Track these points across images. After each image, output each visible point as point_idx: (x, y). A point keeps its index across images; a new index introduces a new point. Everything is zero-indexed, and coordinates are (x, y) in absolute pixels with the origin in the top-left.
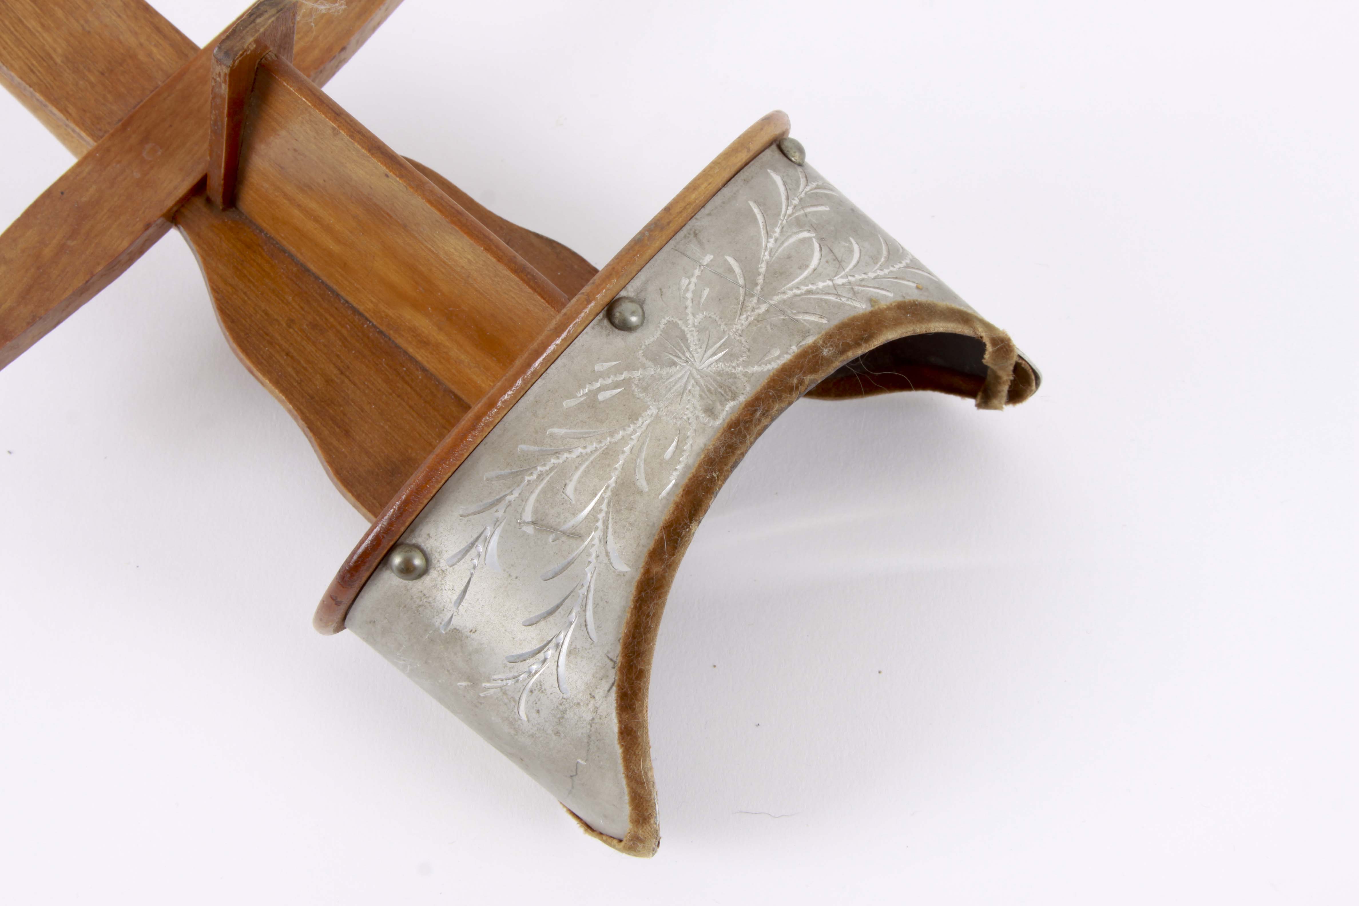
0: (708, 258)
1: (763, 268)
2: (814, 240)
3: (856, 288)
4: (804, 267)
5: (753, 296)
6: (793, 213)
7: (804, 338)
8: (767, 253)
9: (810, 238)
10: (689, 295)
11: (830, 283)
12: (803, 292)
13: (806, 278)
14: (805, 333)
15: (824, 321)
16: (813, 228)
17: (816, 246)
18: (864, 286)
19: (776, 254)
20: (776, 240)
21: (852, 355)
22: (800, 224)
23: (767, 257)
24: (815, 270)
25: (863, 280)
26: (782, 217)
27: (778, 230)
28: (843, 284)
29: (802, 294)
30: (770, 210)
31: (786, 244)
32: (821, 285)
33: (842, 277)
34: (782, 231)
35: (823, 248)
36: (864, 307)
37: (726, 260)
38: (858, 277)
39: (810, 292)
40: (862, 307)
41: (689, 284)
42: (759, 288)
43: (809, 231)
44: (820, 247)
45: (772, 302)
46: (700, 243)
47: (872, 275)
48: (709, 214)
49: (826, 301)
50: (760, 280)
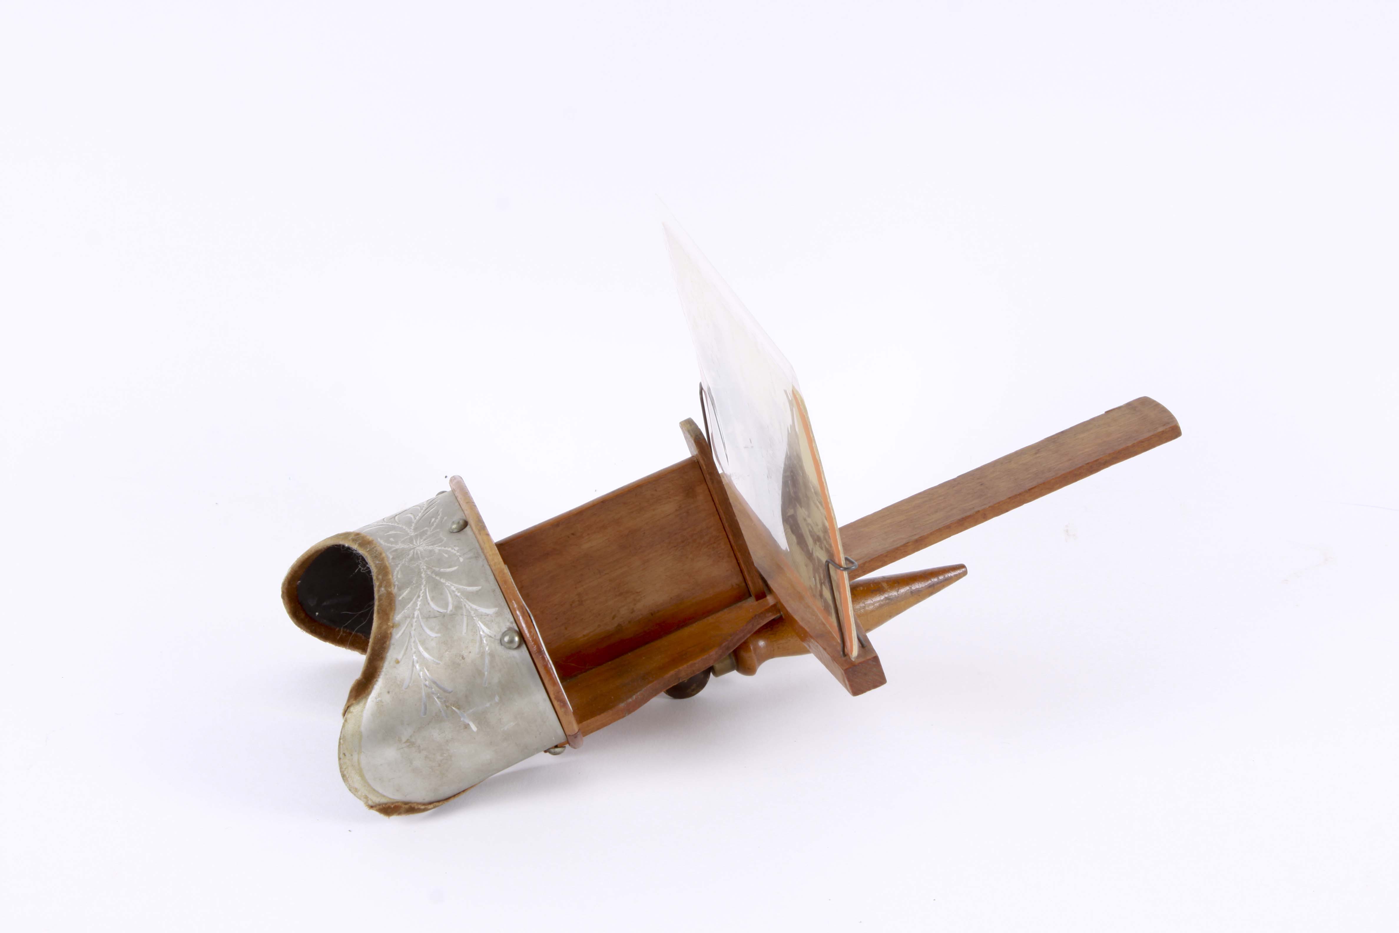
0: (461, 560)
1: (443, 581)
2: (446, 611)
3: (409, 620)
4: (433, 598)
5: (432, 573)
6: (465, 607)
7: (398, 588)
8: (449, 584)
9: (447, 609)
10: (450, 549)
11: (418, 608)
12: (420, 594)
13: (426, 598)
14: (400, 589)
15: (400, 598)
16: (453, 615)
17: (441, 610)
18: (408, 625)
19: (446, 589)
20: (454, 591)
21: (376, 603)
22: (458, 607)
23: (447, 584)
24: (429, 604)
25: (412, 625)
26: (465, 600)
27: (459, 594)
28: (414, 614)
29: (419, 593)
30: (471, 597)
31: (449, 595)
32: (419, 603)
33: (418, 615)
34: (457, 596)
35: (439, 613)
36: (397, 619)
37: (455, 566)
38: (414, 624)
39: (419, 596)
40: (398, 617)
41: (455, 550)
42: (434, 576)
43: (451, 611)
44: (440, 612)
45: (424, 580)
46: (471, 558)
47: (413, 633)
48: (483, 566)
49: (409, 603)
50: (438, 578)
